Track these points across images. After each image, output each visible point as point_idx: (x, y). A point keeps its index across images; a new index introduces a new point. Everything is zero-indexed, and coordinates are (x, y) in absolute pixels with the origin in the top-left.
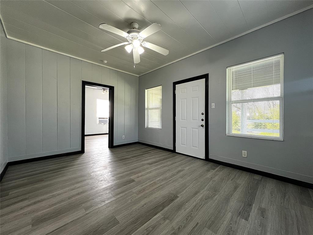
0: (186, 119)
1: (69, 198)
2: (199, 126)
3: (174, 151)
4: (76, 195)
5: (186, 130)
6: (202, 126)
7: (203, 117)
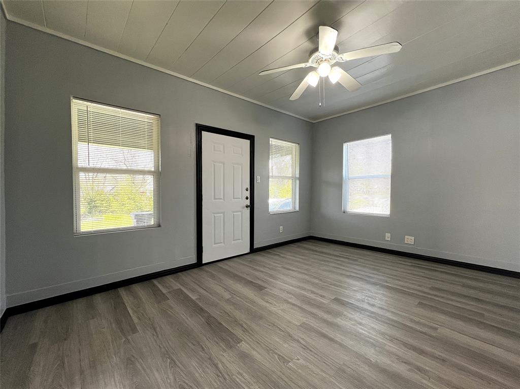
0: (222, 198)
1: (444, 361)
2: (243, 208)
3: (199, 264)
4: (426, 354)
5: (222, 217)
6: (247, 207)
7: (248, 194)
